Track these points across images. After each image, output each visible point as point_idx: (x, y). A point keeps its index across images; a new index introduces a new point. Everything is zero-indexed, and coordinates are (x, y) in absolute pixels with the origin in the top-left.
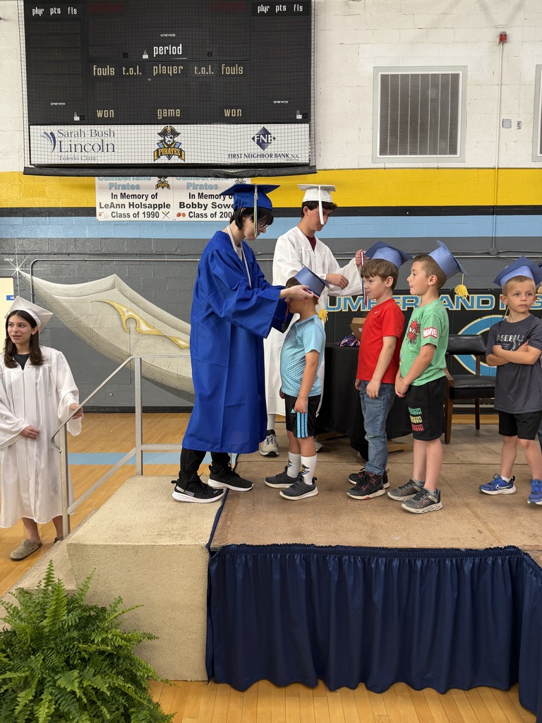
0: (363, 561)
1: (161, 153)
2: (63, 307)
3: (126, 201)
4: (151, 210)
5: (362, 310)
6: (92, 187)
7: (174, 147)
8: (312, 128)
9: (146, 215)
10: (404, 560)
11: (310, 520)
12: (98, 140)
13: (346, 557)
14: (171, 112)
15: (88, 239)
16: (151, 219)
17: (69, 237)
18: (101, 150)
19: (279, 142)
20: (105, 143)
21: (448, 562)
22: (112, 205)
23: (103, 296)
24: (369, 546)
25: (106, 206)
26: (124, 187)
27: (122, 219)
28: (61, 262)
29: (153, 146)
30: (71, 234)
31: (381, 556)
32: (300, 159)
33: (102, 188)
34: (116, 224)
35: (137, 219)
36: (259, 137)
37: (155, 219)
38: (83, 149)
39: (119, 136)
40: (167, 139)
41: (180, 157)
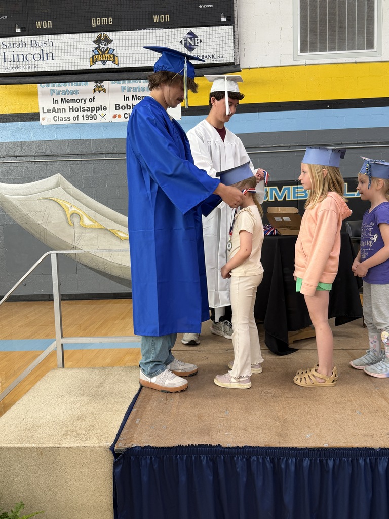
0: (272, 461)
1: (97, 59)
2: (13, 205)
3: (66, 106)
4: (89, 113)
5: (287, 199)
6: (35, 94)
7: (108, 53)
8: (236, 29)
9: (85, 118)
10: (315, 460)
11: (221, 415)
12: (38, 50)
13: (254, 458)
14: (105, 21)
15: (33, 142)
16: (89, 121)
17: (16, 141)
18: (42, 59)
19: (205, 44)
20: (44, 52)
21: (361, 462)
22: (54, 110)
23: (49, 194)
24: (278, 445)
25: (49, 111)
26: (64, 93)
27: (64, 122)
28: (10, 164)
29: (88, 53)
30: (18, 138)
31: (291, 456)
32: (225, 59)
33: (44, 94)
34: (58, 127)
35: (76, 122)
36: (187, 40)
37: (93, 121)
38: (25, 58)
39: (57, 44)
40: (102, 46)
41: (114, 62)
